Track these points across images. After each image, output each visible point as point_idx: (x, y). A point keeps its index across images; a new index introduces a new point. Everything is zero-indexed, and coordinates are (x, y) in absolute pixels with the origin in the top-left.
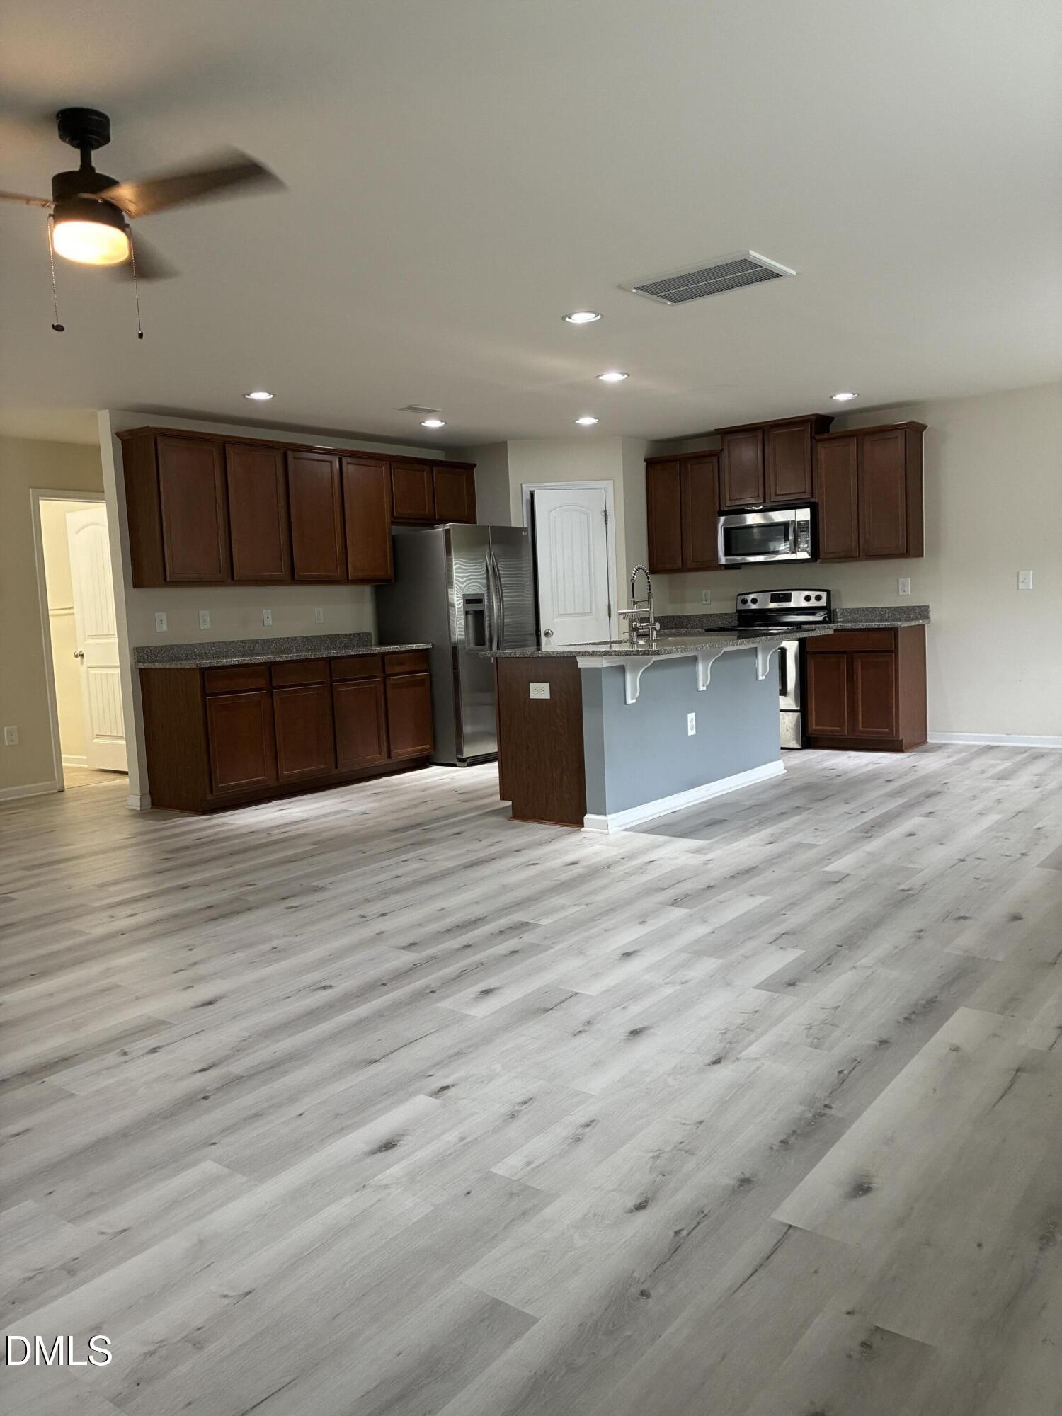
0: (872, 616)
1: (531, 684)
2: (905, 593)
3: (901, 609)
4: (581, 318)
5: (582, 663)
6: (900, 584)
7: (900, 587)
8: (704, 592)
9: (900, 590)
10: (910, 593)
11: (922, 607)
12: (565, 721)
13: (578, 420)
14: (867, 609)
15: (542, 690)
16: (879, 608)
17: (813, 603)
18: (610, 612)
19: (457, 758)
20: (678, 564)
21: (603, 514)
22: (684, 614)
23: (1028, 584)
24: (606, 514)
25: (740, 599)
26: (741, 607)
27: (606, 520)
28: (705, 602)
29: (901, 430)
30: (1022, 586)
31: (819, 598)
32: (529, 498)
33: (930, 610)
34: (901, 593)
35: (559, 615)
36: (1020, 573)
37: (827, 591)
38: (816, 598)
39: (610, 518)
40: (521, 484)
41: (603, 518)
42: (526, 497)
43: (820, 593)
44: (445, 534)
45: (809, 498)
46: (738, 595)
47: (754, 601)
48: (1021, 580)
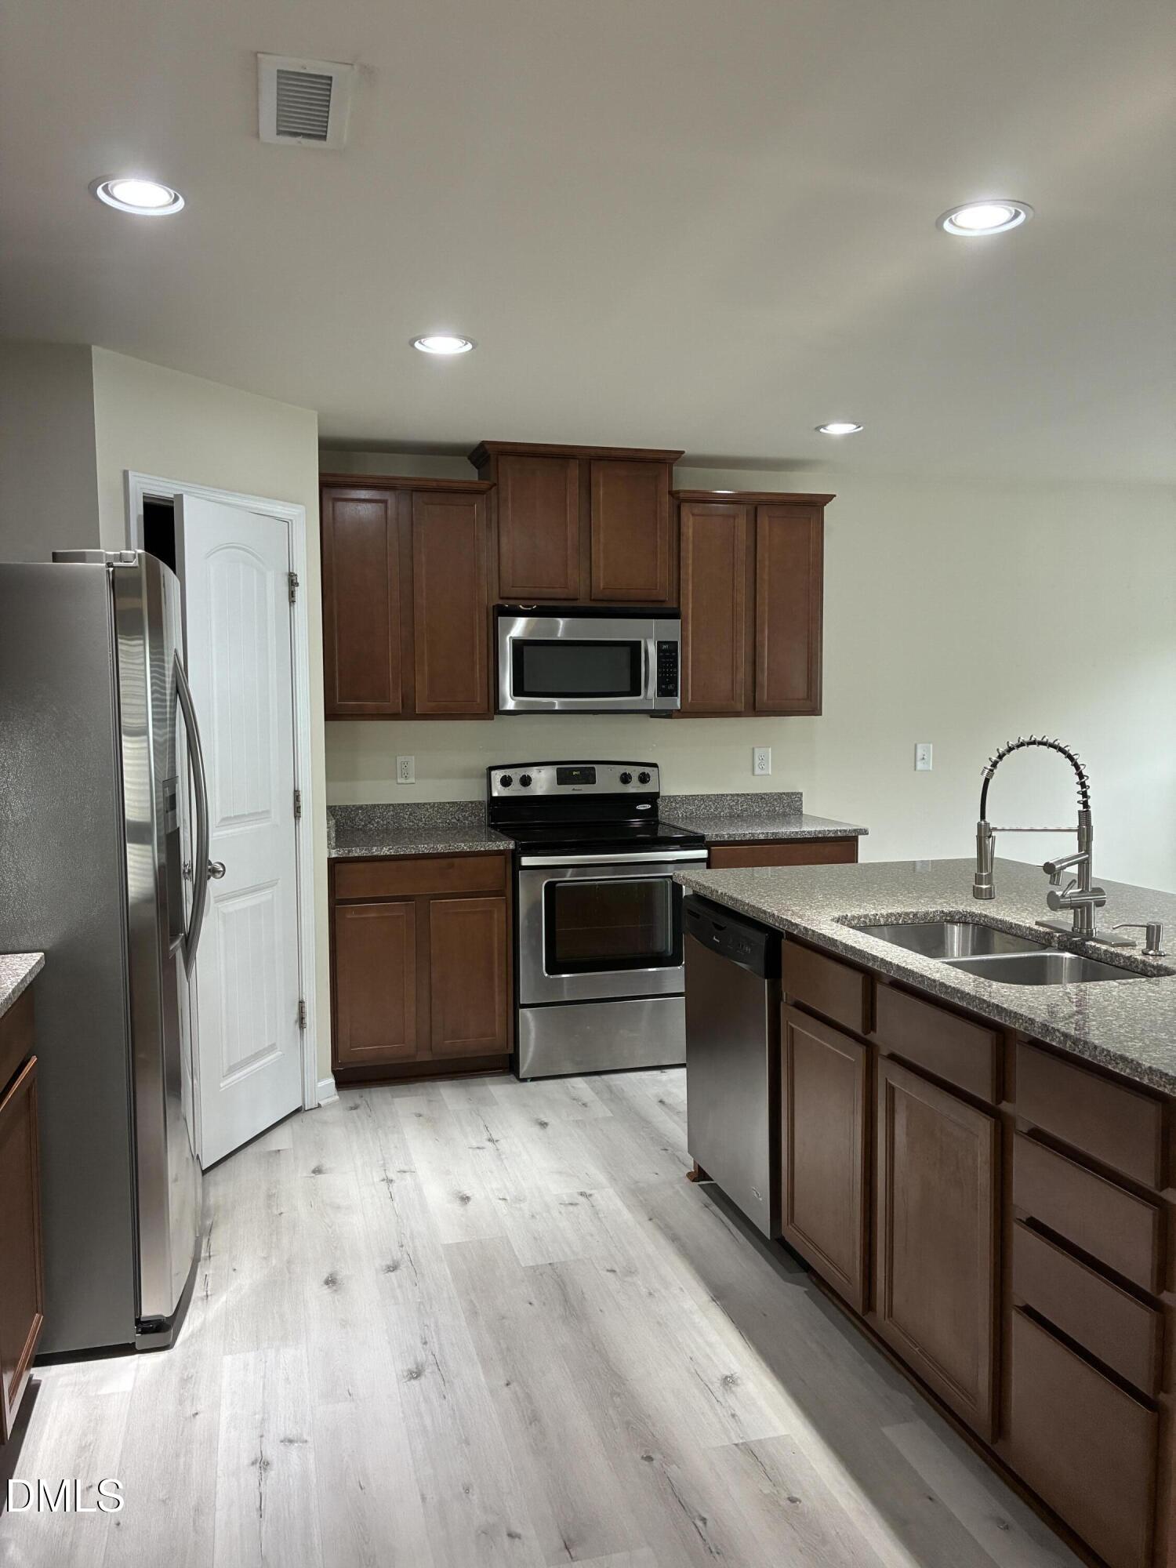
0: (716, 808)
2: (763, 772)
3: (760, 797)
6: (756, 759)
7: (757, 762)
8: (400, 759)
9: (757, 768)
10: (770, 773)
11: (793, 794)
14: (708, 796)
16: (727, 795)
17: (634, 787)
18: (297, 810)
19: (138, 1322)
20: (395, 703)
21: (286, 579)
22: (361, 807)
23: (928, 763)
24: (292, 582)
25: (497, 776)
26: (498, 791)
27: (292, 594)
28: (403, 781)
29: (813, 506)
30: (920, 765)
31: (644, 779)
32: (141, 512)
33: (803, 799)
34: (758, 771)
35: (224, 819)
36: (919, 746)
37: (655, 765)
38: (640, 777)
39: (300, 592)
40: (125, 474)
41: (286, 589)
42: (137, 511)
43: (647, 770)
44: (113, 584)
45: (663, 601)
46: (492, 769)
47: (526, 781)
48: (919, 757)
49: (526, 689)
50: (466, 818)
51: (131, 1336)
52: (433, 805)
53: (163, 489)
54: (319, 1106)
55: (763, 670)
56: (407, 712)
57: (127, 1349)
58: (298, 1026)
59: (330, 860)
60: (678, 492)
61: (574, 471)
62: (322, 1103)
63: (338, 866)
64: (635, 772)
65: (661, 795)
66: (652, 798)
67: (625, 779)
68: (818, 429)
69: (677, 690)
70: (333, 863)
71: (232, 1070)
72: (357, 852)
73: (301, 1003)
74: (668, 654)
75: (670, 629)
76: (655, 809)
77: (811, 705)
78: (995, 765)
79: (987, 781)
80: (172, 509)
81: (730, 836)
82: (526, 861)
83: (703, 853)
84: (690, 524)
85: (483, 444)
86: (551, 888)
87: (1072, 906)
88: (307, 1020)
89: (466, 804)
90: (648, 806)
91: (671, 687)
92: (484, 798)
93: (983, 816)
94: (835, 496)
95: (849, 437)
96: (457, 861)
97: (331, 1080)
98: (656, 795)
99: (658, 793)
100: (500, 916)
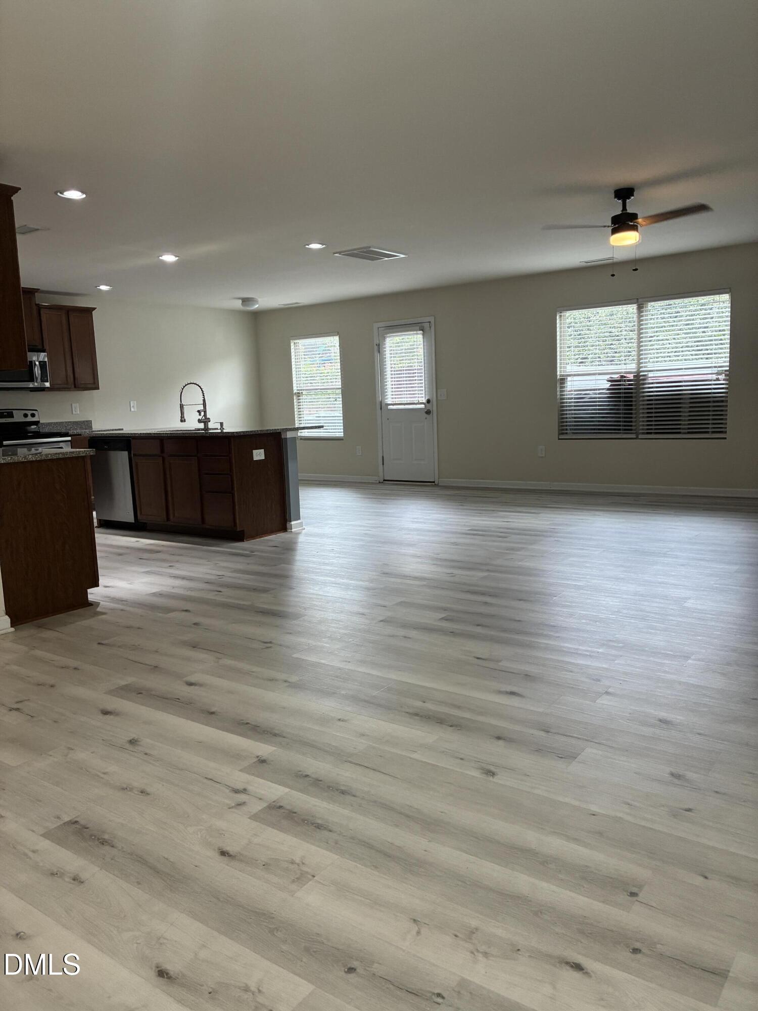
0: (60, 427)
2: (76, 413)
7: (73, 410)
10: (79, 413)
11: (88, 421)
14: (57, 423)
16: (64, 422)
17: (29, 419)
29: (89, 311)
30: (132, 410)
31: (33, 415)
33: (92, 423)
34: (74, 412)
36: (131, 402)
37: (37, 410)
38: (31, 415)
43: (34, 412)
48: (132, 406)
55: (77, 373)
60: (38, 305)
64: (29, 413)
65: (41, 422)
67: (26, 416)
69: (48, 380)
74: (43, 366)
75: (44, 357)
76: (39, 428)
77: (95, 386)
78: (183, 389)
79: (181, 393)
81: (77, 432)
83: (69, 438)
84: (44, 317)
87: (204, 422)
90: (36, 426)
91: (45, 379)
93: (181, 402)
95: (107, 292)
98: (38, 422)
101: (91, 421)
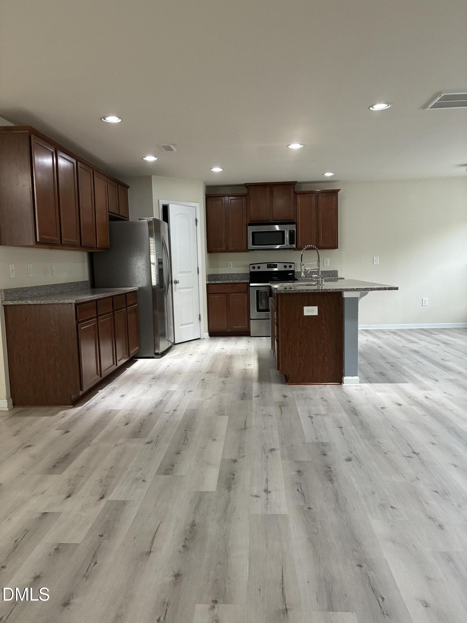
1: (304, 307)
2: (327, 265)
3: (325, 271)
4: (379, 107)
5: (346, 295)
6: (325, 261)
8: (229, 263)
9: (325, 264)
10: (329, 265)
11: (334, 270)
12: (327, 327)
13: (212, 169)
15: (313, 311)
17: (288, 269)
18: (198, 272)
19: (155, 353)
20: (224, 248)
21: (195, 220)
22: (219, 274)
23: (377, 262)
24: (196, 221)
25: (251, 266)
26: (252, 270)
27: (196, 224)
28: (230, 268)
29: (335, 192)
30: (375, 263)
31: (290, 267)
32: (162, 208)
33: (338, 272)
35: (180, 272)
36: (374, 257)
37: (294, 263)
38: (289, 266)
39: (198, 223)
40: (159, 200)
41: (195, 222)
42: (161, 207)
43: (291, 264)
44: (148, 224)
45: (292, 220)
46: (250, 264)
47: (259, 268)
48: (374, 260)
49: (255, 244)
50: (245, 277)
51: (154, 356)
52: (237, 274)
53: (165, 203)
54: (204, 339)
55: (320, 237)
56: (227, 251)
57: (153, 358)
58: (199, 320)
59: (207, 284)
60: (296, 192)
61: (268, 189)
62: (205, 338)
63: (209, 285)
64: (288, 265)
65: (295, 271)
66: (293, 272)
67: (285, 267)
68: (323, 174)
69: (294, 243)
70: (207, 285)
71: (182, 325)
72: (213, 282)
73: (200, 315)
74: (291, 234)
75: (293, 227)
76: (293, 275)
77: (335, 246)
80: (167, 206)
82: (251, 285)
84: (299, 199)
85: (245, 184)
86: (257, 291)
88: (201, 319)
89: (245, 274)
90: (292, 274)
91: (293, 242)
92: (249, 272)
94: (340, 189)
96: (236, 285)
97: (207, 334)
98: (294, 271)
99: (294, 270)
100: (246, 298)
101: (337, 271)
